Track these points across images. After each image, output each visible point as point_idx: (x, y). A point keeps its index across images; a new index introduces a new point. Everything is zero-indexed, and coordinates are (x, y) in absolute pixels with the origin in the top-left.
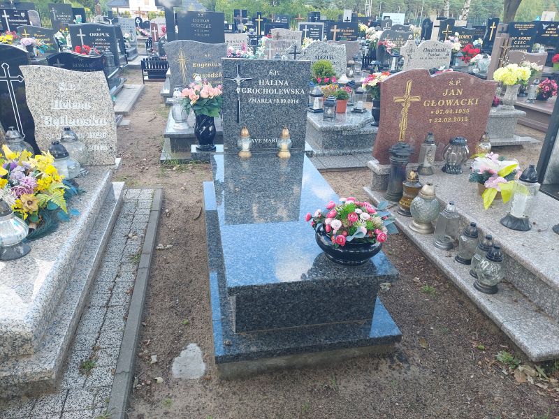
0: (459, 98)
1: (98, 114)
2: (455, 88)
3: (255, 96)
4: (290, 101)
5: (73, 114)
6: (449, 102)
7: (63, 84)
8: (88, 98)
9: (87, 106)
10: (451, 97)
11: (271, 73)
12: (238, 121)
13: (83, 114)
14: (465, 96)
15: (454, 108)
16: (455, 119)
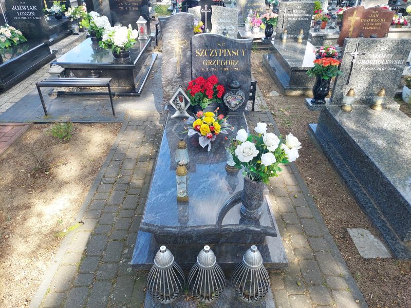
0: (377, 18)
1: (233, 24)
2: (375, 14)
3: (291, 17)
4: (305, 19)
5: (225, 24)
6: (372, 20)
7: (224, 13)
8: (231, 18)
9: (230, 21)
10: (373, 18)
11: (298, 7)
12: (282, 27)
13: (229, 24)
14: (379, 17)
15: (374, 23)
16: (375, 28)
